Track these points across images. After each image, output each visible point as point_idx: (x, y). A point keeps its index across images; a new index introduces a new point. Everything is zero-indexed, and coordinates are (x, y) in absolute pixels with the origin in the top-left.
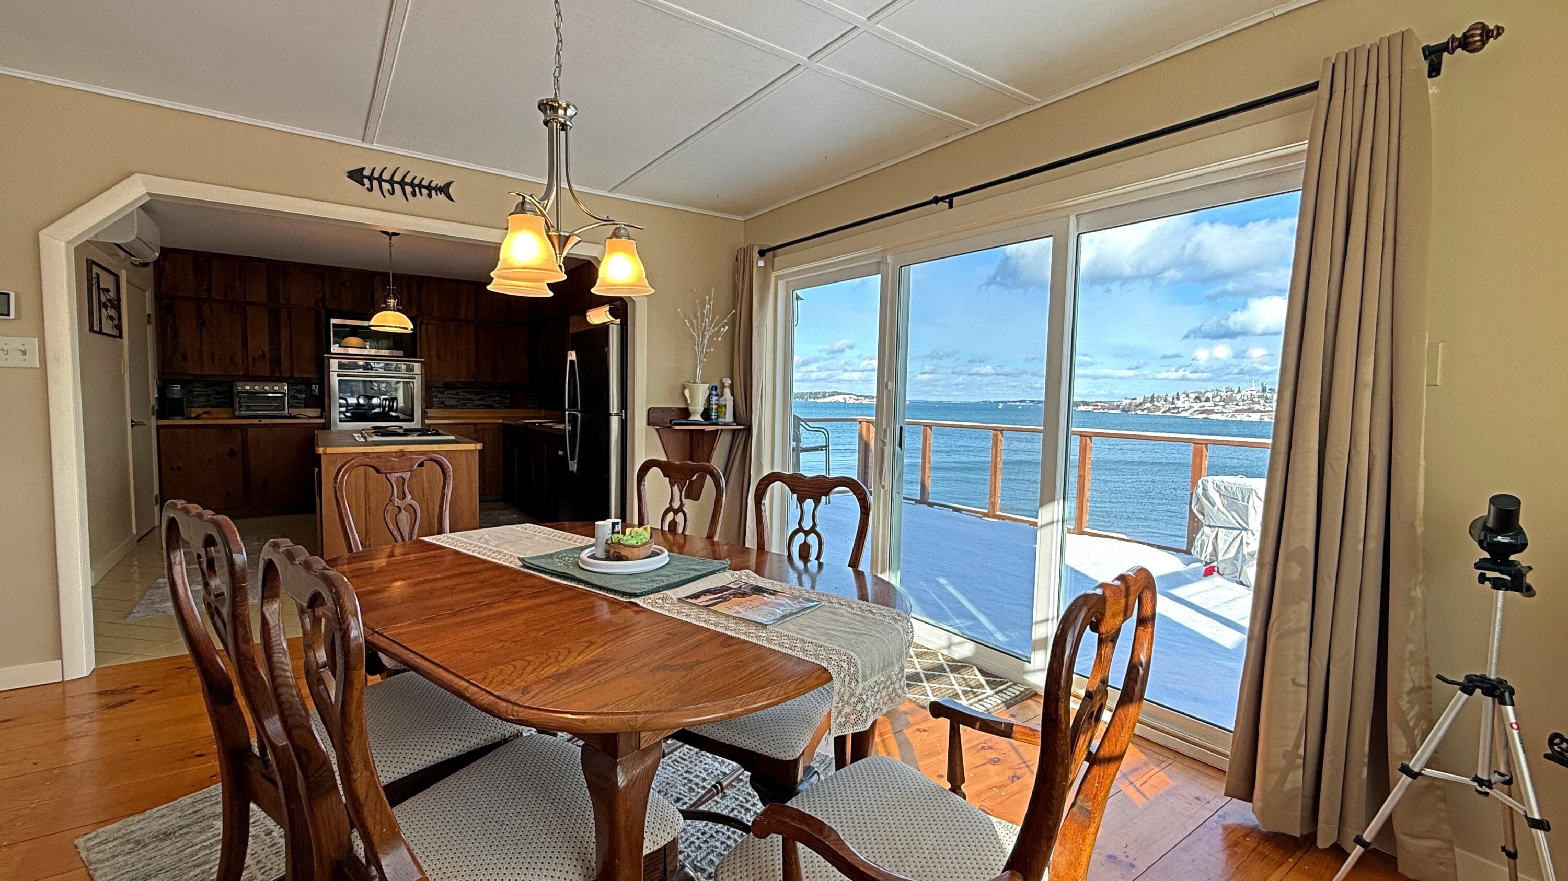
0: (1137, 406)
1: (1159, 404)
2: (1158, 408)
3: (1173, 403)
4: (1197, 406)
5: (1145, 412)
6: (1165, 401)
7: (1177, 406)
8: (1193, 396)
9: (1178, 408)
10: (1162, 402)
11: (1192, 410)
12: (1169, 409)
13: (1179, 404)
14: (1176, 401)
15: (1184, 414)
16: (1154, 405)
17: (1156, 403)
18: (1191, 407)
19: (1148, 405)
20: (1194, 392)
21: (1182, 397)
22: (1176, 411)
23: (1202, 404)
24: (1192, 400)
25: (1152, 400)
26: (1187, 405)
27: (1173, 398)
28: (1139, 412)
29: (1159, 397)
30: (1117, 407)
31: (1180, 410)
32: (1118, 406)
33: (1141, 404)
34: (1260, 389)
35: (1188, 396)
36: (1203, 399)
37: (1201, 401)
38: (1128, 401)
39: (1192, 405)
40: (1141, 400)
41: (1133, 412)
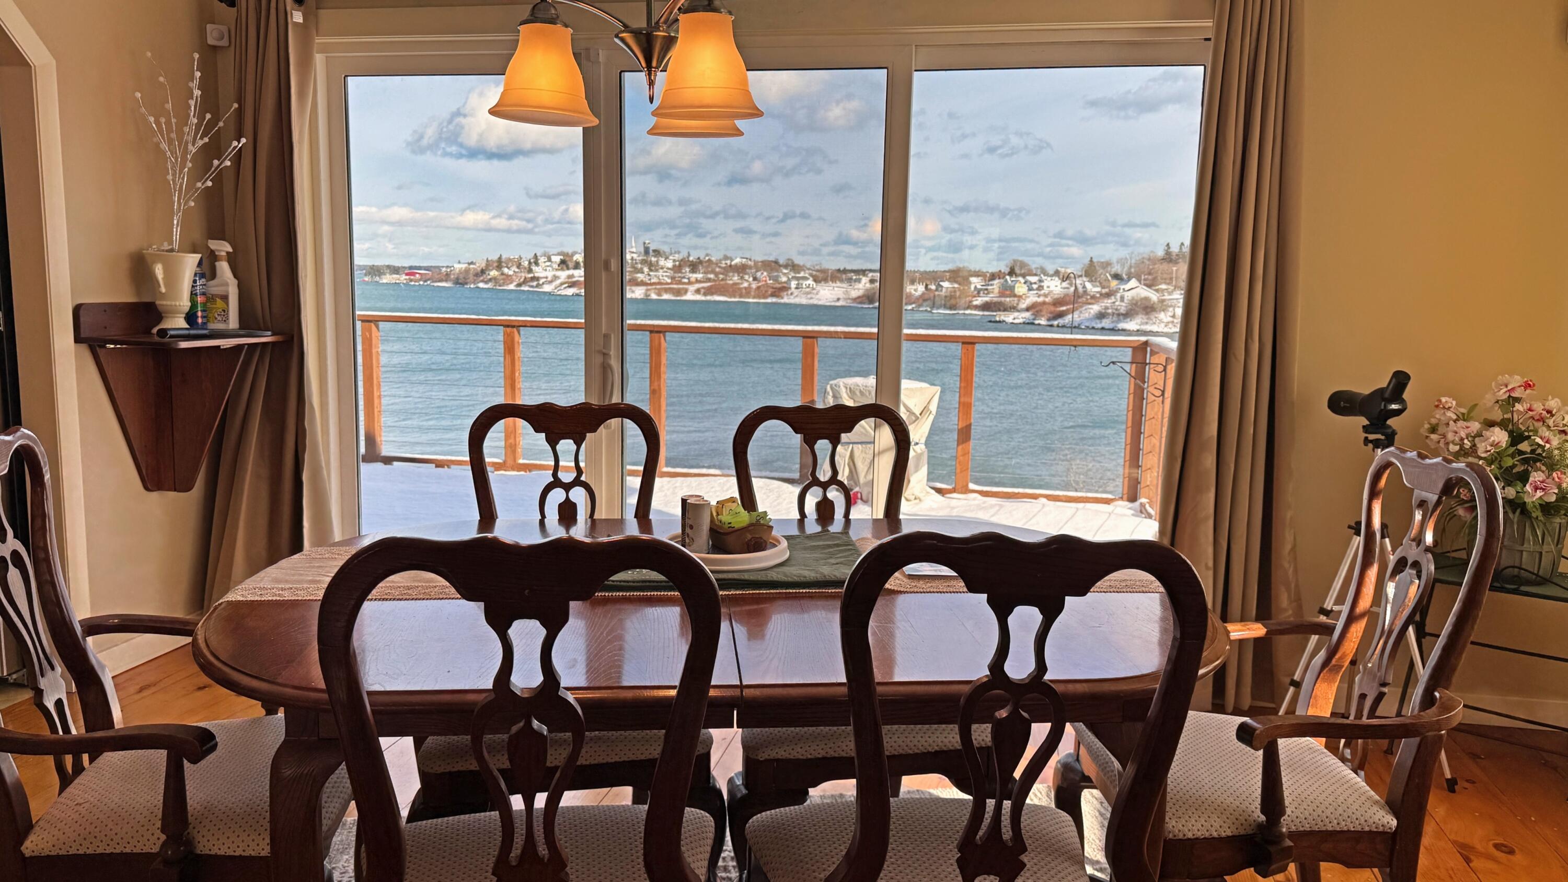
0: (477, 275)
1: (511, 273)
2: (508, 279)
3: (530, 271)
4: (563, 275)
5: (489, 285)
6: (519, 266)
7: (536, 275)
8: (557, 259)
9: (537, 279)
10: (515, 268)
11: (558, 282)
12: (525, 282)
13: (538, 271)
14: (534, 268)
15: (547, 288)
16: (503, 274)
17: (506, 270)
18: (556, 278)
19: (494, 273)
20: (559, 254)
21: (542, 260)
22: (535, 283)
23: (571, 272)
24: (555, 266)
25: (499, 264)
26: (550, 274)
27: (530, 263)
28: (481, 285)
29: (509, 260)
30: (447, 277)
31: (541, 282)
32: (448, 275)
33: (483, 272)
34: (642, 250)
35: (549, 260)
36: (571, 265)
37: (568, 269)
38: (464, 266)
39: (559, 273)
40: (483, 265)
41: (472, 286)
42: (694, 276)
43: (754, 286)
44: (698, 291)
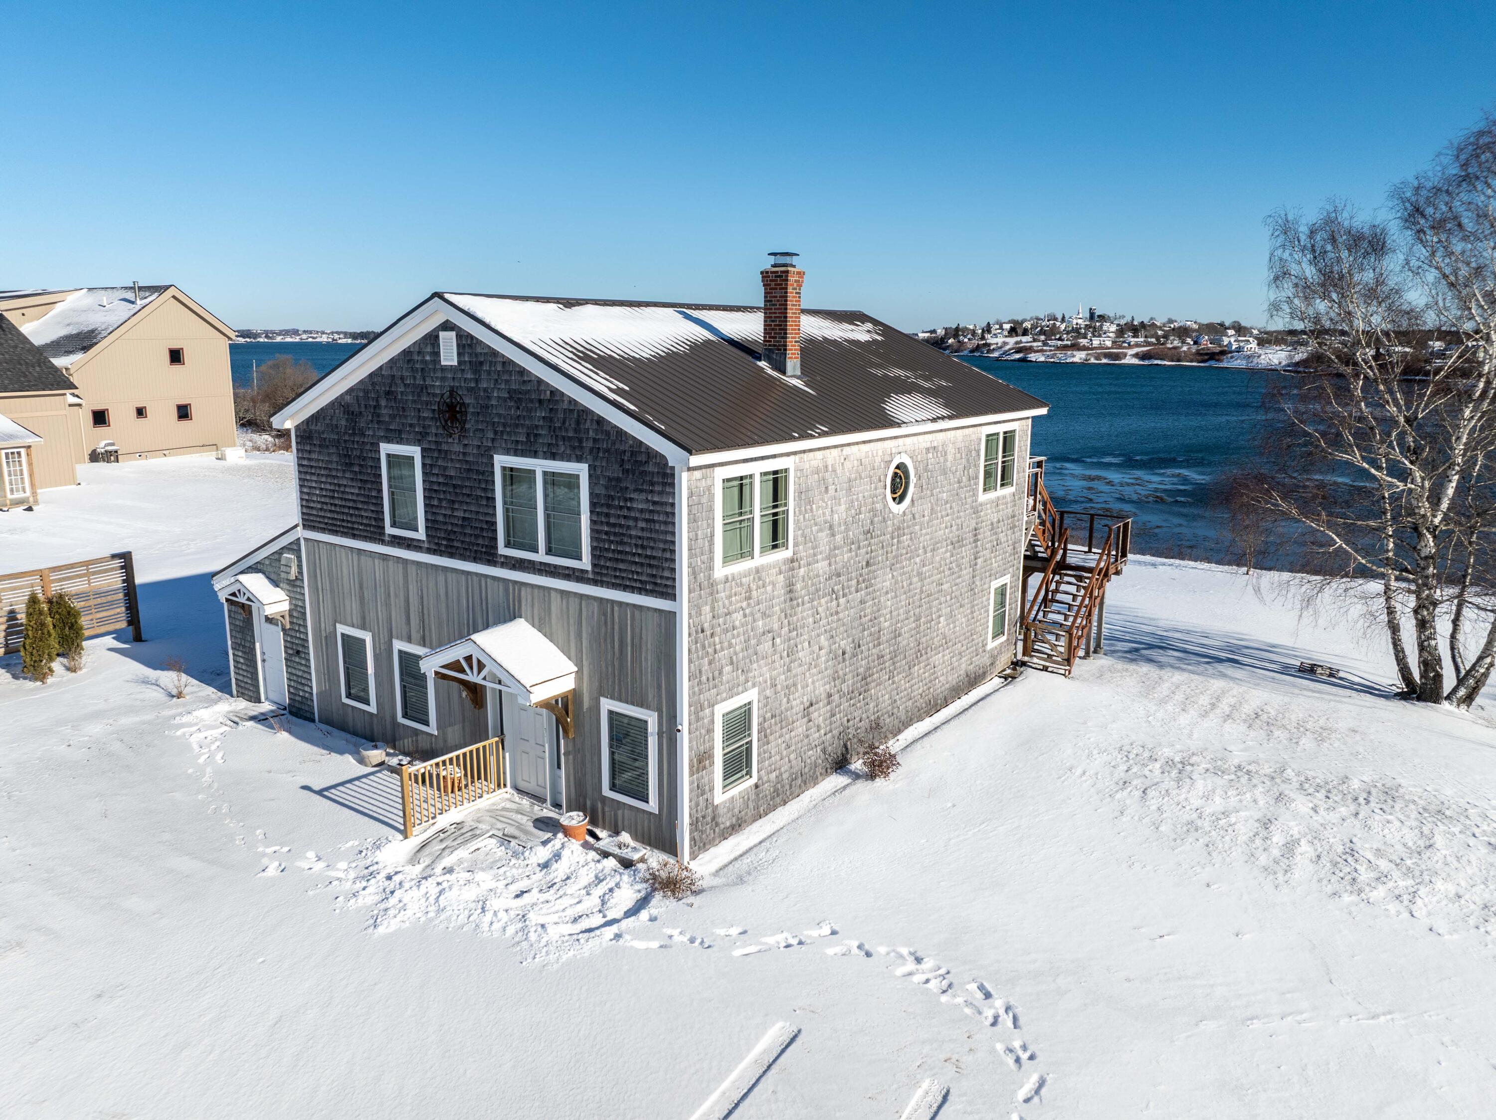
0: (937, 342)
1: (966, 340)
4: (1012, 341)
5: (947, 351)
6: (973, 334)
7: (988, 341)
8: (1007, 327)
9: (989, 345)
10: (969, 336)
11: (1005, 348)
12: (978, 347)
13: (990, 339)
14: (987, 336)
15: (995, 354)
16: (959, 342)
17: (961, 338)
18: (1005, 344)
19: (952, 341)
20: (1009, 322)
21: (994, 328)
22: (986, 350)
23: (1018, 339)
24: (1006, 333)
25: (957, 333)
26: (1000, 341)
27: (983, 331)
29: (966, 328)
31: (991, 348)
34: (1088, 315)
35: (1001, 328)
37: (1016, 335)
38: (927, 334)
39: (1008, 340)
40: (942, 334)
42: (1133, 340)
43: (1196, 347)
44: (1136, 355)
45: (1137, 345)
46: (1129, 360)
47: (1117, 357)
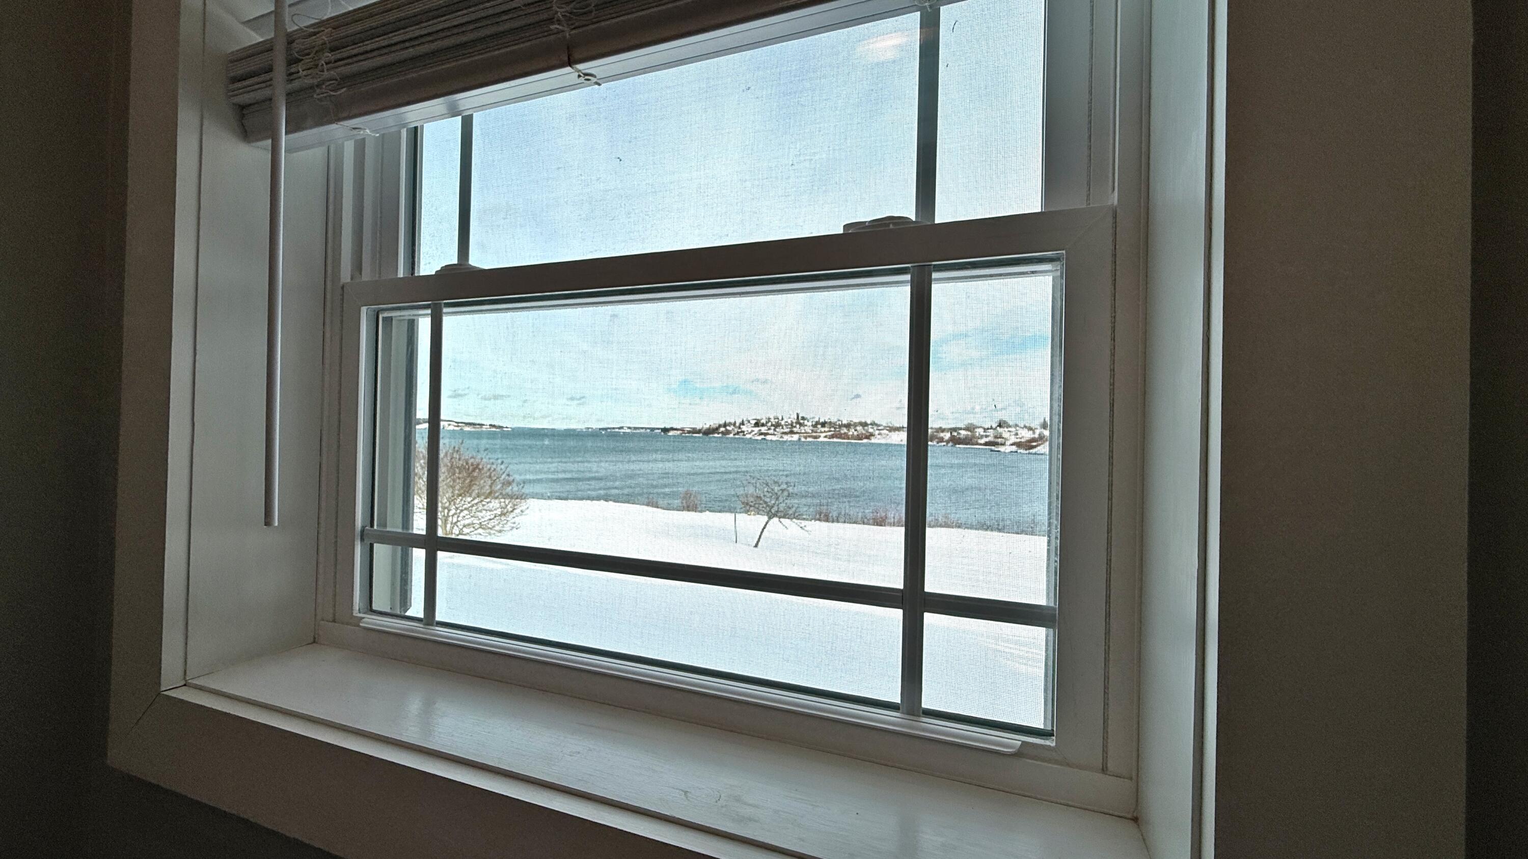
0: (714, 431)
3: (740, 428)
4: (756, 429)
5: (720, 435)
7: (743, 430)
8: (753, 422)
10: (732, 427)
11: (753, 433)
12: (738, 433)
14: (742, 426)
15: (748, 436)
16: (726, 430)
17: (728, 428)
19: (722, 429)
20: (753, 419)
21: (746, 423)
22: (742, 434)
23: (760, 428)
24: (753, 426)
25: (725, 425)
26: (750, 429)
27: (740, 424)
28: (716, 435)
29: (730, 423)
31: (745, 433)
32: (700, 431)
33: (717, 429)
35: (749, 422)
37: (758, 426)
38: (708, 427)
40: (717, 426)
42: (823, 430)
43: (856, 433)
44: (826, 437)
45: (825, 432)
46: (821, 439)
47: (816, 437)
